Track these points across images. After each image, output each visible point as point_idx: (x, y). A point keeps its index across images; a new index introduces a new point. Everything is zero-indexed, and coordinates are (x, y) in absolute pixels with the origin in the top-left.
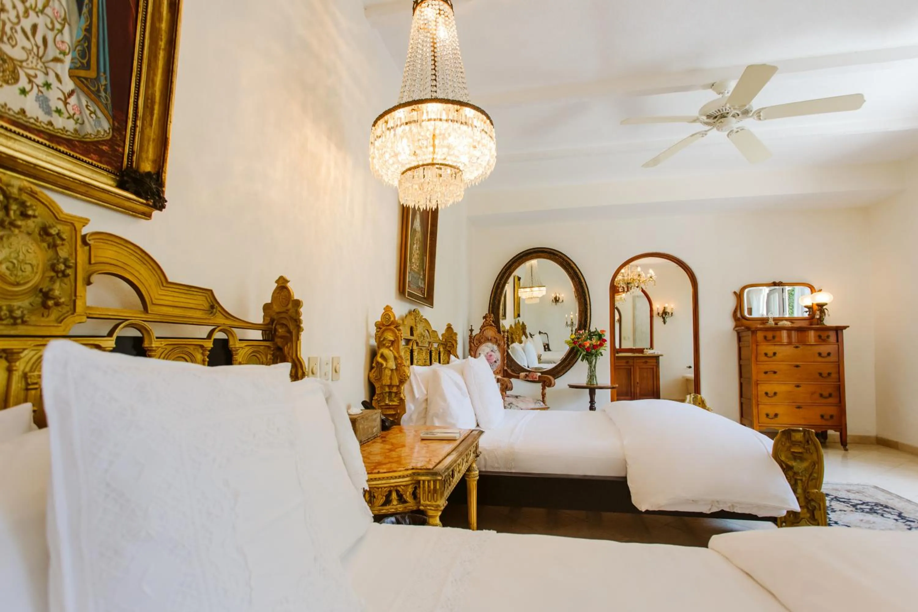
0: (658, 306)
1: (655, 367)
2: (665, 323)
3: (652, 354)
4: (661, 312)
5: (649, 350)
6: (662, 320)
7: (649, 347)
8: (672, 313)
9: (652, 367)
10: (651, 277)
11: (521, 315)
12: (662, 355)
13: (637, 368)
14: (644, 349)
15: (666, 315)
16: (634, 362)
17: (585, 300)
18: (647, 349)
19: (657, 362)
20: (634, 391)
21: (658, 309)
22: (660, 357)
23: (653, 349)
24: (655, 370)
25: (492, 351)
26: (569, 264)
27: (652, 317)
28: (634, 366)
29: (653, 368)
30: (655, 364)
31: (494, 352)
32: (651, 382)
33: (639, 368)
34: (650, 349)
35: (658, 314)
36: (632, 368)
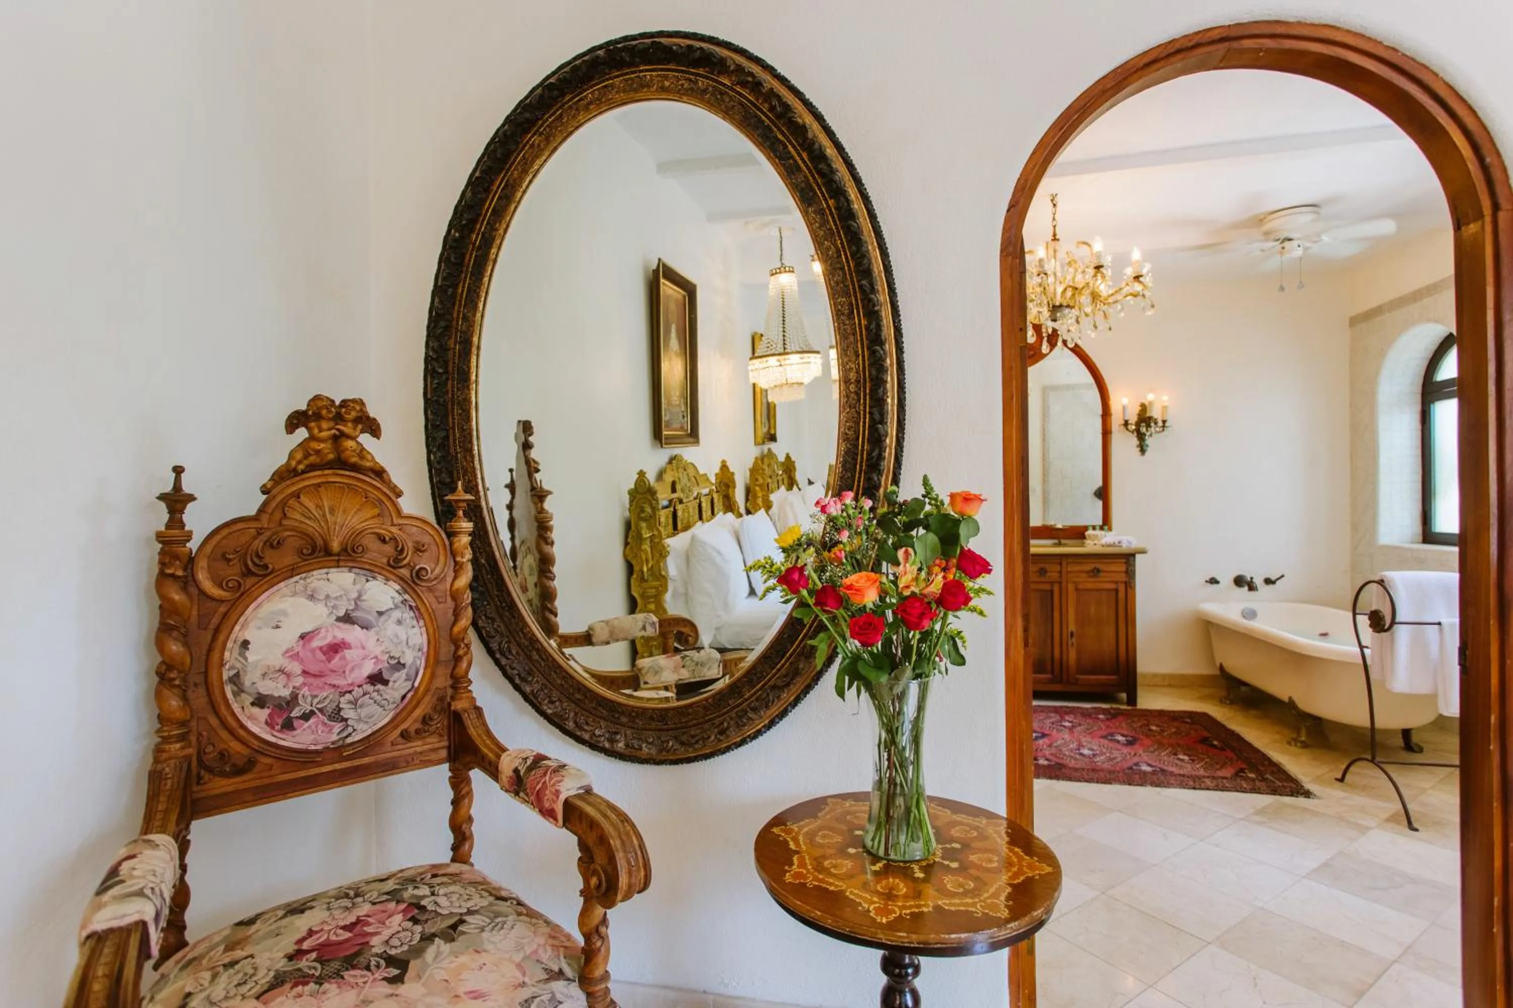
0: (1125, 401)
1: (1122, 588)
2: (1143, 450)
3: (1113, 545)
4: (1133, 419)
5: (1098, 532)
6: (1135, 441)
7: (1100, 522)
8: (1164, 422)
9: (1113, 586)
10: (1137, 278)
11: (779, 436)
12: (1143, 552)
13: (1071, 587)
14: (1086, 528)
15: (1148, 426)
16: (1060, 572)
17: (873, 315)
18: (1094, 528)
19: (1127, 572)
20: (1061, 660)
21: (1124, 408)
22: (1138, 556)
23: (1110, 529)
24: (1122, 595)
25: (347, 619)
26: (784, 114)
27: (1106, 433)
28: (1060, 583)
29: (1117, 591)
30: (1123, 577)
31: (366, 627)
32: (1109, 632)
33: (1077, 589)
34: (1102, 528)
35: (1126, 424)
36: (1056, 588)
